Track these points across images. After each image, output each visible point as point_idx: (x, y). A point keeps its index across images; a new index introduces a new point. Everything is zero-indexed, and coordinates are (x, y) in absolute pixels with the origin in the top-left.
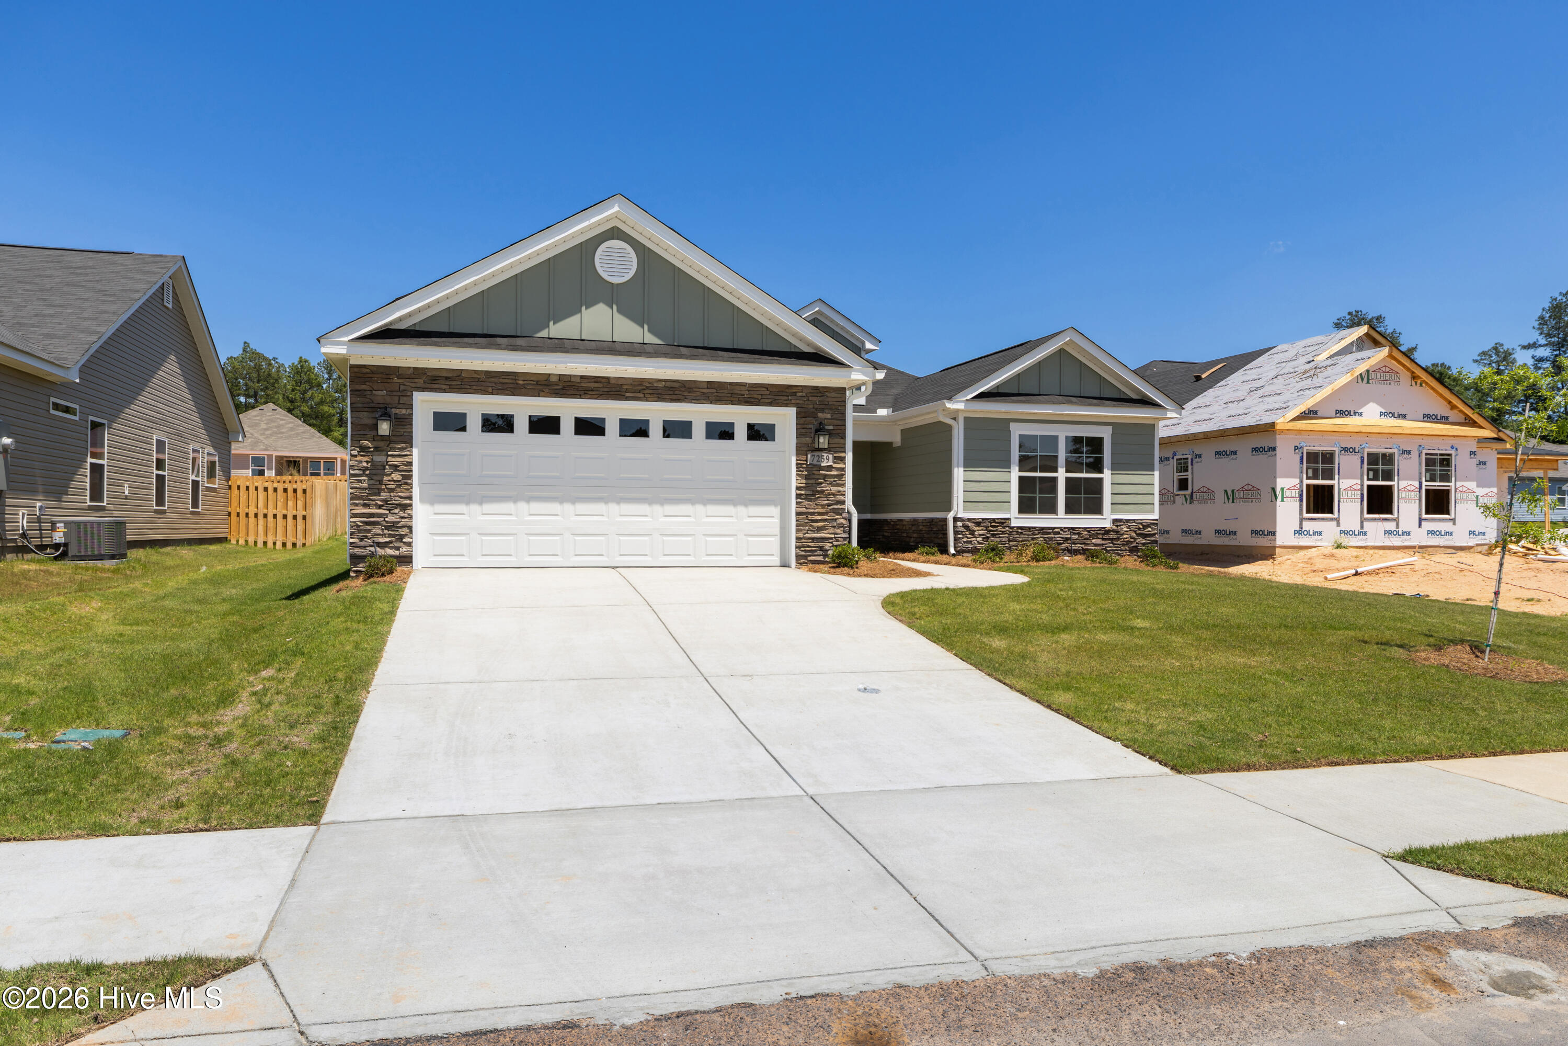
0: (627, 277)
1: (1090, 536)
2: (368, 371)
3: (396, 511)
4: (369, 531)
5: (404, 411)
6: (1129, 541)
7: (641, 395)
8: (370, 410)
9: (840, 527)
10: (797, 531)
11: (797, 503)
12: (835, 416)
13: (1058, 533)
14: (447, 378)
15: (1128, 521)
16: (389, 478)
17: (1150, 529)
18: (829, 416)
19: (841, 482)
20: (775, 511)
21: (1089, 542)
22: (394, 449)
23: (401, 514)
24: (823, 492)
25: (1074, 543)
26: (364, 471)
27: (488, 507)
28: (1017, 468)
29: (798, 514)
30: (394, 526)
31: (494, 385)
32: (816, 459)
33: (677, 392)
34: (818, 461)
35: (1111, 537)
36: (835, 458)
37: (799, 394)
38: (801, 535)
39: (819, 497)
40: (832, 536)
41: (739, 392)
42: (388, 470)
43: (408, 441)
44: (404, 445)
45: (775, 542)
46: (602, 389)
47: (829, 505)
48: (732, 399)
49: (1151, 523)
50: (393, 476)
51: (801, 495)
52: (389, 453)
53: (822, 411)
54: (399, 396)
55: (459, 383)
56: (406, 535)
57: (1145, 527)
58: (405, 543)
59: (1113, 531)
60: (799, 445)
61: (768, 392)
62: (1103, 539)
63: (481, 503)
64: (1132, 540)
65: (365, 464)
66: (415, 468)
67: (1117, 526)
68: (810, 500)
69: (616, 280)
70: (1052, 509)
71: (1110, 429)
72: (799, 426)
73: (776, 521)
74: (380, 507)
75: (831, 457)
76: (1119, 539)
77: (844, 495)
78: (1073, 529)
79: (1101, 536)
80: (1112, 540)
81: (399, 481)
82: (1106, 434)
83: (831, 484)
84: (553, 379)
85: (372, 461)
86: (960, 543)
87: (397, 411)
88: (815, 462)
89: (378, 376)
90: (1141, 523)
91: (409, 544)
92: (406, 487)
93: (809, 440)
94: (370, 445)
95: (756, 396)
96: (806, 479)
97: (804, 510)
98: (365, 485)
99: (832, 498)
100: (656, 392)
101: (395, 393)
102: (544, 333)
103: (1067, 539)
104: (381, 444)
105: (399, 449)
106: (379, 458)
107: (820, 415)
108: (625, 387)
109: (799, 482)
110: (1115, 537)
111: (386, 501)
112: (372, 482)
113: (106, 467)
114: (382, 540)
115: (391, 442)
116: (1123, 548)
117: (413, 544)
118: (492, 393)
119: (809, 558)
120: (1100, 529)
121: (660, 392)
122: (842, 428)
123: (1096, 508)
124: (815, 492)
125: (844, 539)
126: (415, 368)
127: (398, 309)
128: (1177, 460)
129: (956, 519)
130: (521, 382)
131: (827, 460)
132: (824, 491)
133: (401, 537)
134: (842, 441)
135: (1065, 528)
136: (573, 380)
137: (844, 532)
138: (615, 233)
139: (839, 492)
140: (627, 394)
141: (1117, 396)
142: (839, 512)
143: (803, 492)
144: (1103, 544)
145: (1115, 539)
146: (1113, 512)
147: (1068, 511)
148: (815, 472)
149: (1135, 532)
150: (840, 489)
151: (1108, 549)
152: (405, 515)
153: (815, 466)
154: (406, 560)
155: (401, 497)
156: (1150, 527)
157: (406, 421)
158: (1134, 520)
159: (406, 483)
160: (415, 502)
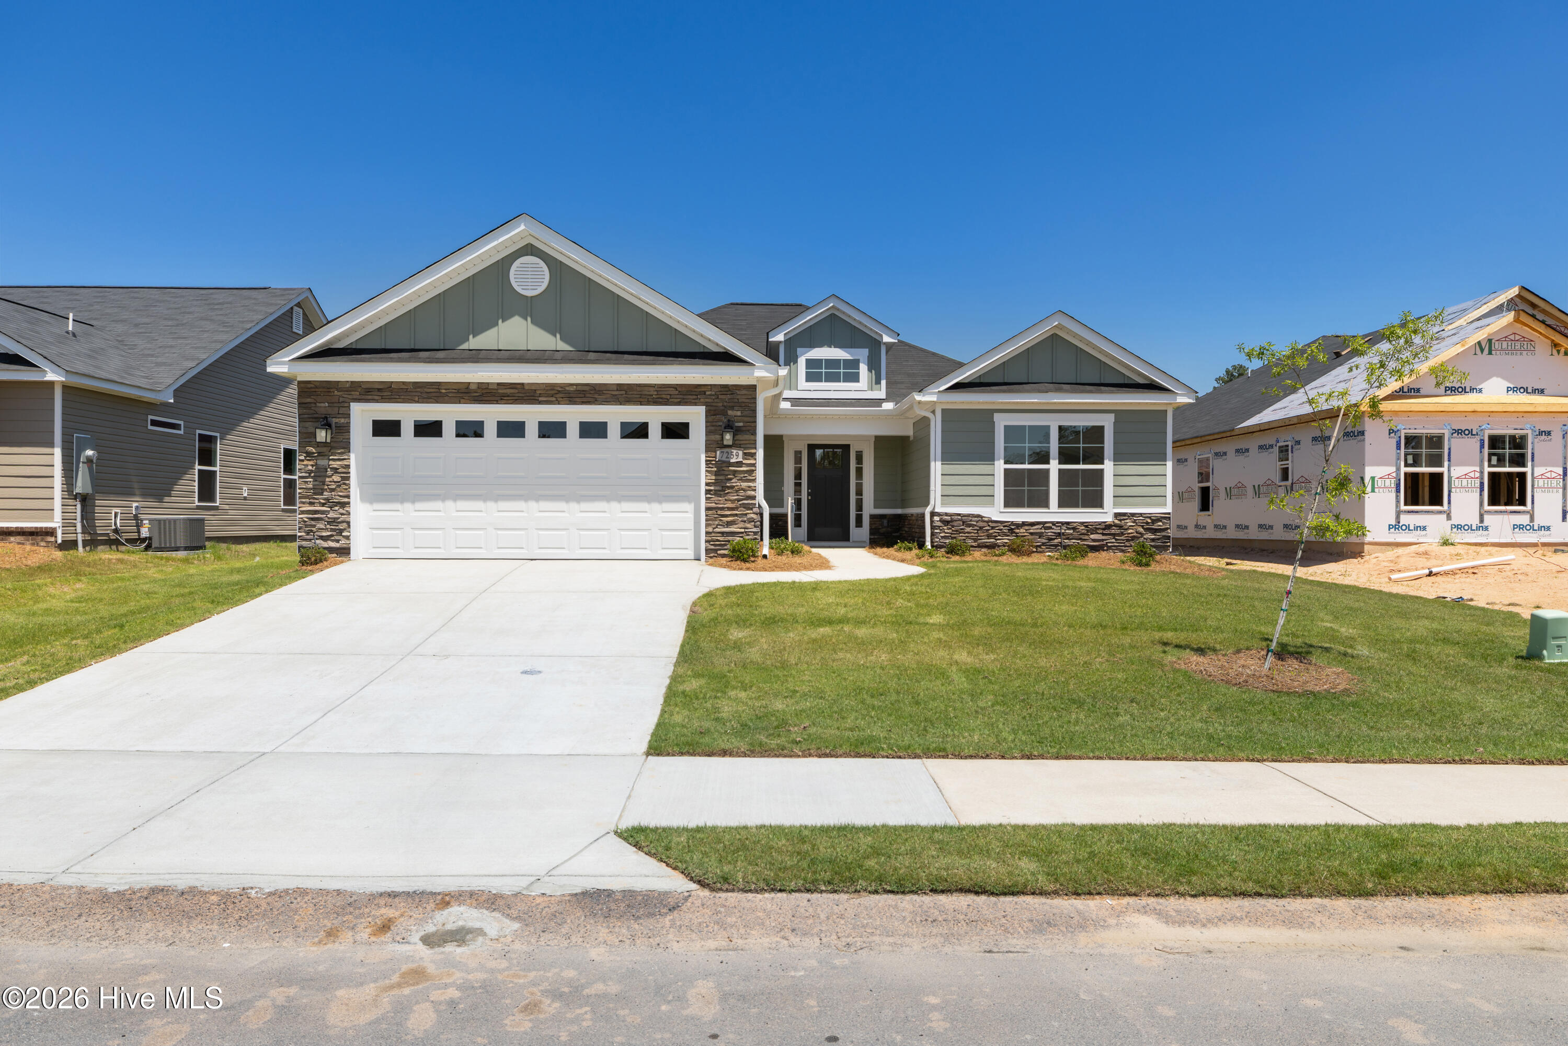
0: (540, 290)
1: (1088, 531)
2: (312, 386)
3: (336, 508)
4: (314, 526)
5: (342, 420)
6: (1134, 537)
7: (554, 399)
8: (314, 420)
9: (750, 522)
10: (707, 525)
11: (707, 499)
12: (746, 413)
13: (1050, 528)
14: (379, 390)
15: (1133, 515)
16: (331, 479)
17: (1160, 523)
18: (739, 413)
19: (751, 478)
20: (689, 507)
21: (1086, 537)
22: (334, 454)
23: (341, 511)
24: (732, 487)
25: (1068, 539)
26: (310, 474)
27: (419, 505)
28: (1002, 461)
29: (707, 509)
30: (334, 521)
31: (419, 394)
32: (725, 455)
33: (588, 395)
34: (727, 458)
35: (1113, 531)
36: (745, 454)
37: (708, 393)
38: (710, 529)
39: (728, 493)
40: (743, 530)
41: (648, 393)
42: (329, 472)
43: (347, 447)
44: (342, 450)
45: (690, 535)
46: (517, 395)
47: (739, 500)
48: (641, 400)
49: (1162, 517)
50: (333, 477)
51: (711, 490)
52: (331, 457)
53: (732, 408)
54: (339, 407)
55: (390, 394)
56: (345, 529)
57: (1154, 522)
58: (344, 536)
59: (1116, 525)
60: (708, 442)
61: (677, 392)
62: (1103, 534)
63: (413, 502)
64: (1139, 535)
65: (310, 468)
66: (353, 470)
67: (1120, 520)
68: (720, 496)
69: (529, 293)
70: (1044, 503)
71: (1112, 417)
72: (709, 424)
73: (690, 516)
74: (323, 505)
75: (741, 453)
76: (1122, 534)
77: (755, 490)
78: (1068, 523)
79: (1101, 531)
80: (1114, 535)
81: (339, 482)
82: (1107, 422)
83: (741, 480)
84: (473, 387)
85: (316, 464)
86: (937, 538)
87: (337, 420)
88: (724, 459)
89: (320, 390)
90: (1150, 518)
91: (348, 538)
92: (345, 487)
93: (718, 437)
94: (314, 450)
95: (664, 396)
96: (716, 475)
97: (713, 505)
98: (311, 486)
99: (742, 493)
100: (567, 395)
101: (335, 405)
102: (465, 346)
103: (1059, 535)
104: (324, 450)
105: (339, 453)
106: (322, 462)
107: (730, 412)
108: (538, 392)
109: (709, 478)
110: (1118, 531)
111: (327, 500)
112: (316, 483)
113: (218, 473)
114: (324, 534)
115: (332, 448)
116: (1127, 544)
117: (351, 537)
118: (418, 402)
119: (719, 552)
120: (1100, 523)
121: (571, 395)
122: (753, 425)
123: (1096, 501)
124: (724, 488)
125: (755, 533)
126: (352, 382)
127: (331, 331)
128: (1280, 447)
129: (933, 514)
130: (444, 391)
131: (737, 456)
132: (734, 486)
133: (341, 531)
134: (752, 437)
135: (1058, 522)
136: (490, 387)
137: (755, 527)
138: (529, 250)
139: (749, 487)
140: (541, 399)
142: (749, 507)
143: (712, 488)
144: (1103, 540)
145: (1118, 535)
146: (1115, 505)
147: (1061, 505)
148: (724, 468)
149: (1142, 526)
150: (751, 484)
151: (1109, 544)
152: (344, 512)
153: (724, 462)
154: (345, 552)
155: (340, 496)
156: (1161, 521)
157: (344, 429)
158: (1141, 514)
159: (345, 484)
160: (352, 500)
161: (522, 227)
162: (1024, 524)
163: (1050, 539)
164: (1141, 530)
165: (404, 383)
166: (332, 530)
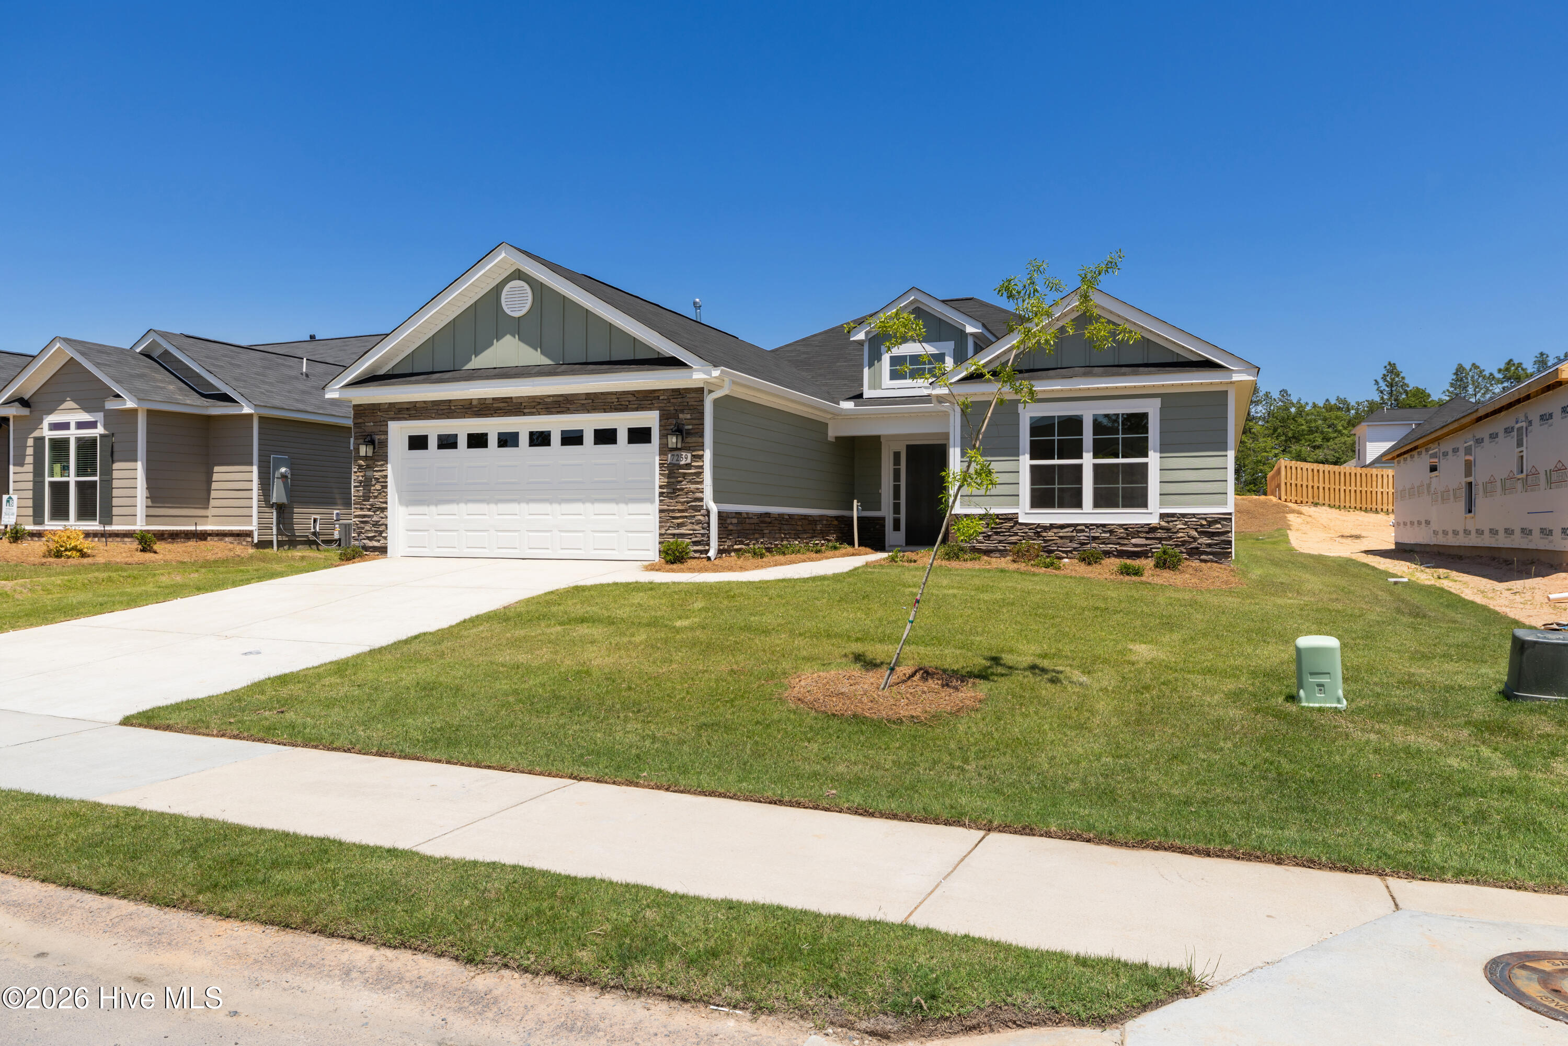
0: (525, 311)
1: (1128, 535)
2: (362, 408)
3: (378, 513)
4: (363, 528)
5: (383, 437)
6: (1184, 541)
7: (535, 410)
8: (363, 437)
9: (698, 524)
10: (660, 527)
11: (660, 501)
12: (694, 416)
13: (1083, 531)
14: (407, 409)
15: (1184, 515)
16: (375, 488)
17: (1219, 526)
18: (688, 416)
19: (698, 480)
20: (650, 509)
21: (1126, 542)
22: (377, 466)
23: (382, 515)
24: (682, 489)
25: (1103, 543)
26: (361, 483)
27: (442, 508)
28: (1028, 456)
29: (661, 511)
30: (376, 524)
31: (436, 411)
32: (676, 458)
33: (562, 405)
34: (677, 460)
35: (1158, 535)
36: (693, 456)
37: (661, 398)
38: (663, 531)
39: (678, 495)
40: (691, 532)
41: (609, 400)
42: (374, 482)
43: (385, 459)
44: (383, 463)
45: (650, 537)
47: (688, 502)
48: (605, 407)
49: (1221, 519)
50: (377, 486)
51: (664, 493)
52: (375, 469)
53: (682, 411)
54: (381, 426)
55: (415, 412)
56: (384, 531)
57: (1210, 524)
58: (383, 537)
59: (1162, 528)
60: (662, 446)
61: (635, 398)
62: (1147, 538)
63: (436, 505)
64: (1191, 540)
65: (361, 478)
66: (390, 480)
67: (1168, 522)
68: (671, 498)
69: (517, 314)
70: (1077, 502)
71: (1157, 402)
72: (664, 428)
73: (651, 518)
74: (369, 510)
75: (689, 455)
76: (1170, 538)
77: (703, 492)
78: (1104, 526)
79: (1144, 535)
80: (1160, 539)
81: (380, 490)
82: (1152, 409)
83: (690, 482)
84: (474, 403)
85: (365, 475)
87: (378, 437)
88: (674, 462)
89: (367, 411)
90: (1205, 519)
91: (385, 538)
92: (384, 494)
94: (363, 463)
95: (623, 403)
96: (668, 478)
97: (665, 507)
98: (361, 494)
99: (691, 495)
100: (546, 406)
101: (378, 424)
102: (468, 366)
103: (1095, 538)
104: (370, 462)
105: (380, 465)
106: (369, 473)
107: (681, 416)
108: (523, 405)
109: (662, 480)
110: (1165, 535)
111: (372, 505)
112: (365, 491)
114: (370, 535)
115: (376, 461)
117: (388, 538)
118: (435, 418)
120: (1143, 526)
121: (549, 406)
122: (700, 427)
123: (1138, 499)
124: (675, 490)
125: (703, 535)
126: (389, 404)
127: (367, 361)
130: (453, 408)
131: (686, 458)
132: (684, 489)
134: (700, 440)
135: (1092, 525)
136: (487, 402)
137: (703, 528)
138: (516, 275)
139: (698, 489)
140: (525, 411)
141: (1170, 360)
142: (698, 509)
143: (665, 491)
144: (1146, 545)
145: (1165, 539)
146: (1162, 504)
147: (1097, 505)
148: (676, 471)
149: (1196, 529)
150: (699, 486)
151: (1154, 550)
152: (383, 516)
153: (675, 465)
154: (383, 550)
155: (381, 502)
156: (1220, 523)
157: (384, 444)
158: (1194, 514)
159: (384, 492)
160: (389, 506)
161: (503, 255)
162: (1052, 526)
163: (1083, 544)
164: (1195, 534)
165: (425, 402)
166: (376, 531)
